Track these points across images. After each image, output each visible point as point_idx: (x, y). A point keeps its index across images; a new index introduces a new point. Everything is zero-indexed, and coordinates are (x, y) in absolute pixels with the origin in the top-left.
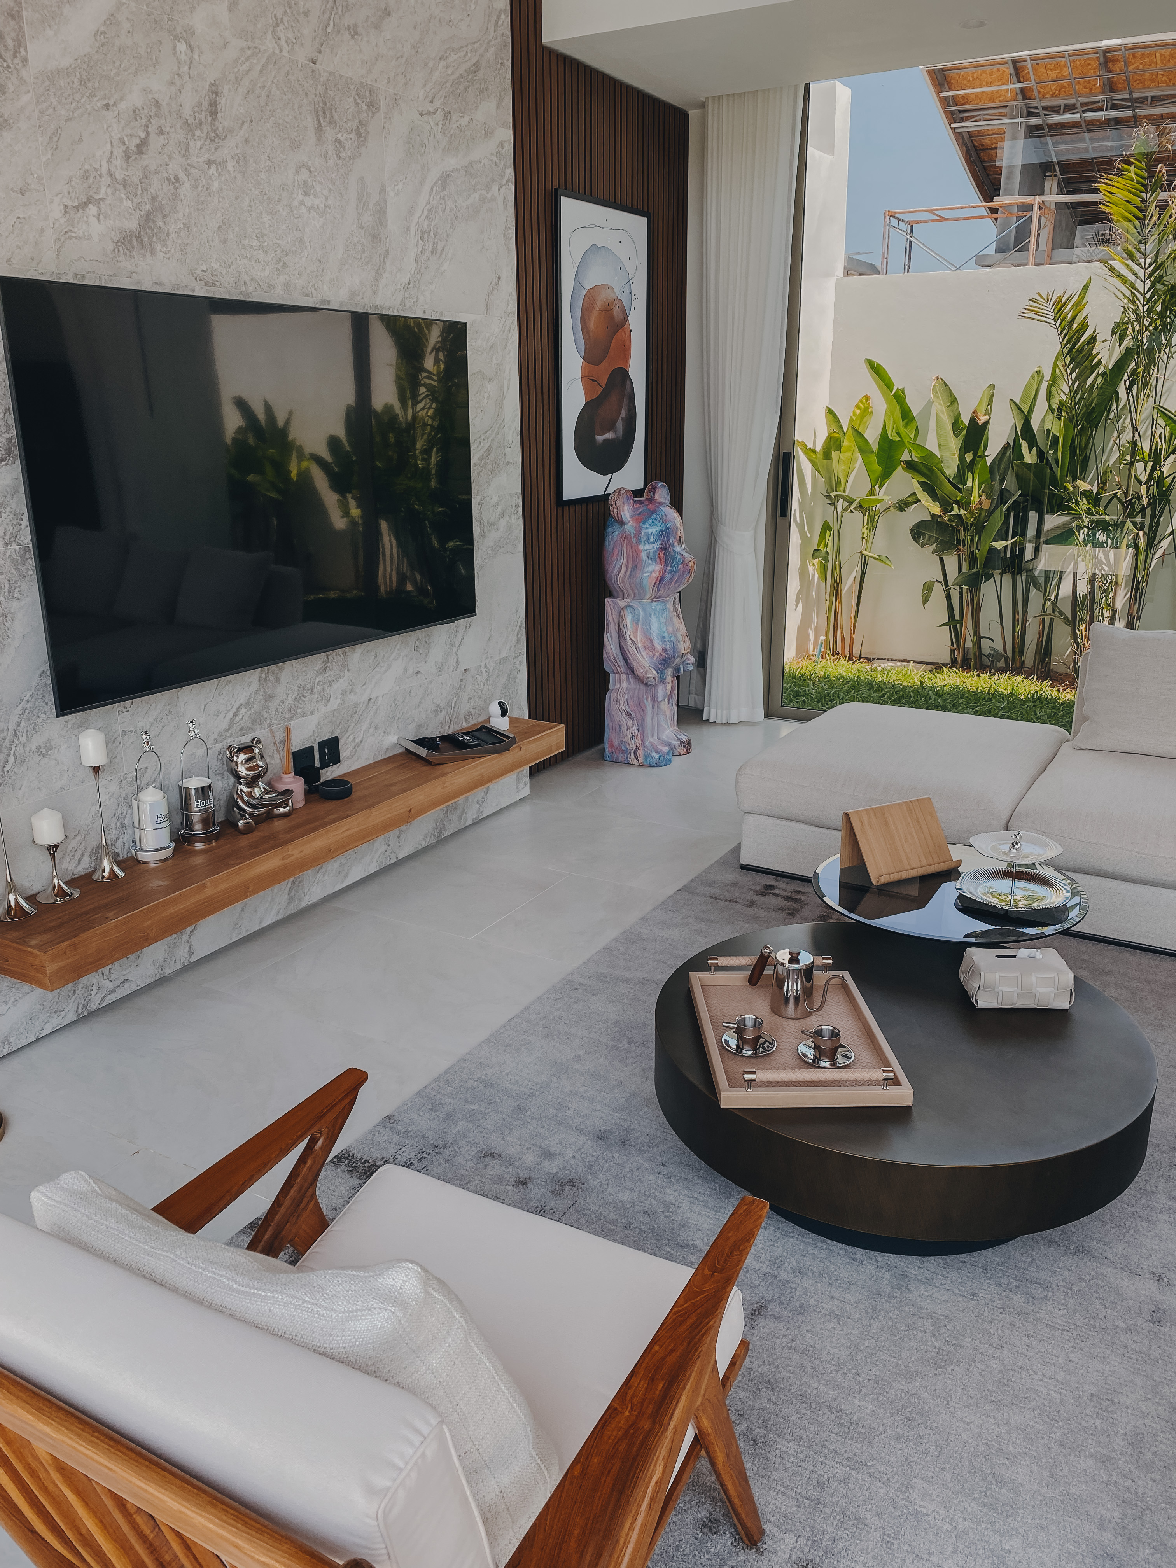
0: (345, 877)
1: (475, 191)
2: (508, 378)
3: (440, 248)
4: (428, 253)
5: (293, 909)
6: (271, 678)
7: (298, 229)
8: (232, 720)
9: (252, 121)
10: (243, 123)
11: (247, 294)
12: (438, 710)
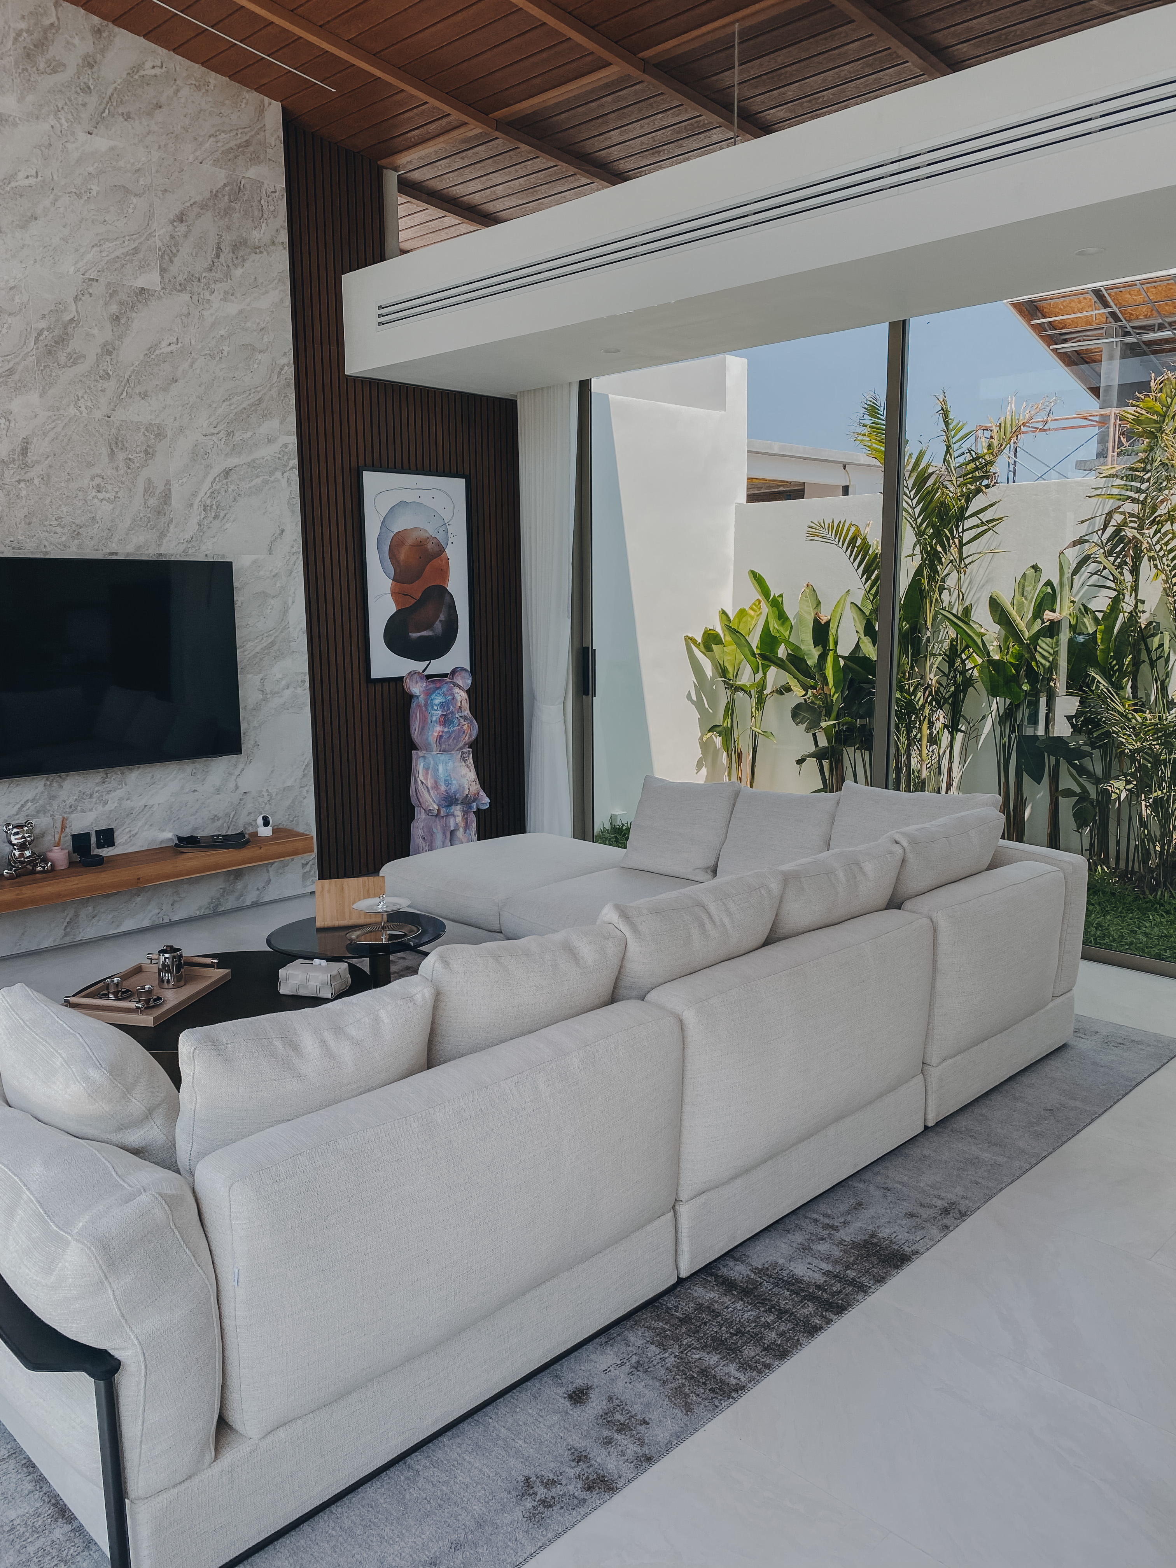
0: (118, 926)
1: (257, 477)
2: (293, 595)
3: (222, 514)
4: (210, 519)
5: (68, 940)
6: (55, 784)
7: (91, 512)
8: (20, 809)
9: (55, 455)
10: (48, 457)
11: (47, 553)
12: (215, 819)
